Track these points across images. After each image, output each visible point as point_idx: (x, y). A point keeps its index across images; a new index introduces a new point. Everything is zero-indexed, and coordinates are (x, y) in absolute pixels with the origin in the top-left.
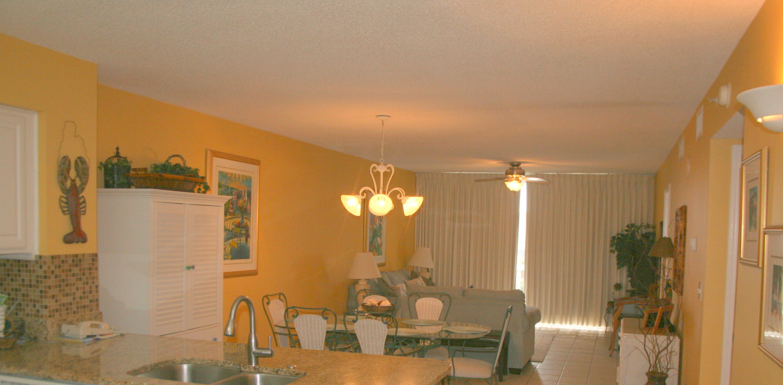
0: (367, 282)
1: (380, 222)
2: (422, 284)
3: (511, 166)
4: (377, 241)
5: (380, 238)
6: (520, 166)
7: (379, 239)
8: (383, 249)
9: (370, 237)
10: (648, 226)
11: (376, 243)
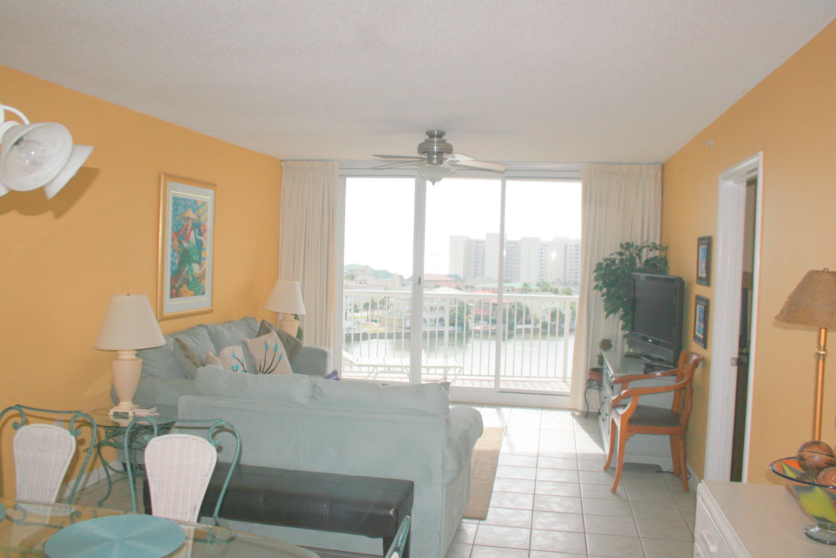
0: (136, 355)
1: (199, 237)
2: (276, 346)
3: (427, 137)
4: (192, 270)
5: (200, 264)
6: (444, 137)
7: (196, 267)
8: (207, 283)
9: (173, 263)
10: (654, 247)
11: (190, 273)
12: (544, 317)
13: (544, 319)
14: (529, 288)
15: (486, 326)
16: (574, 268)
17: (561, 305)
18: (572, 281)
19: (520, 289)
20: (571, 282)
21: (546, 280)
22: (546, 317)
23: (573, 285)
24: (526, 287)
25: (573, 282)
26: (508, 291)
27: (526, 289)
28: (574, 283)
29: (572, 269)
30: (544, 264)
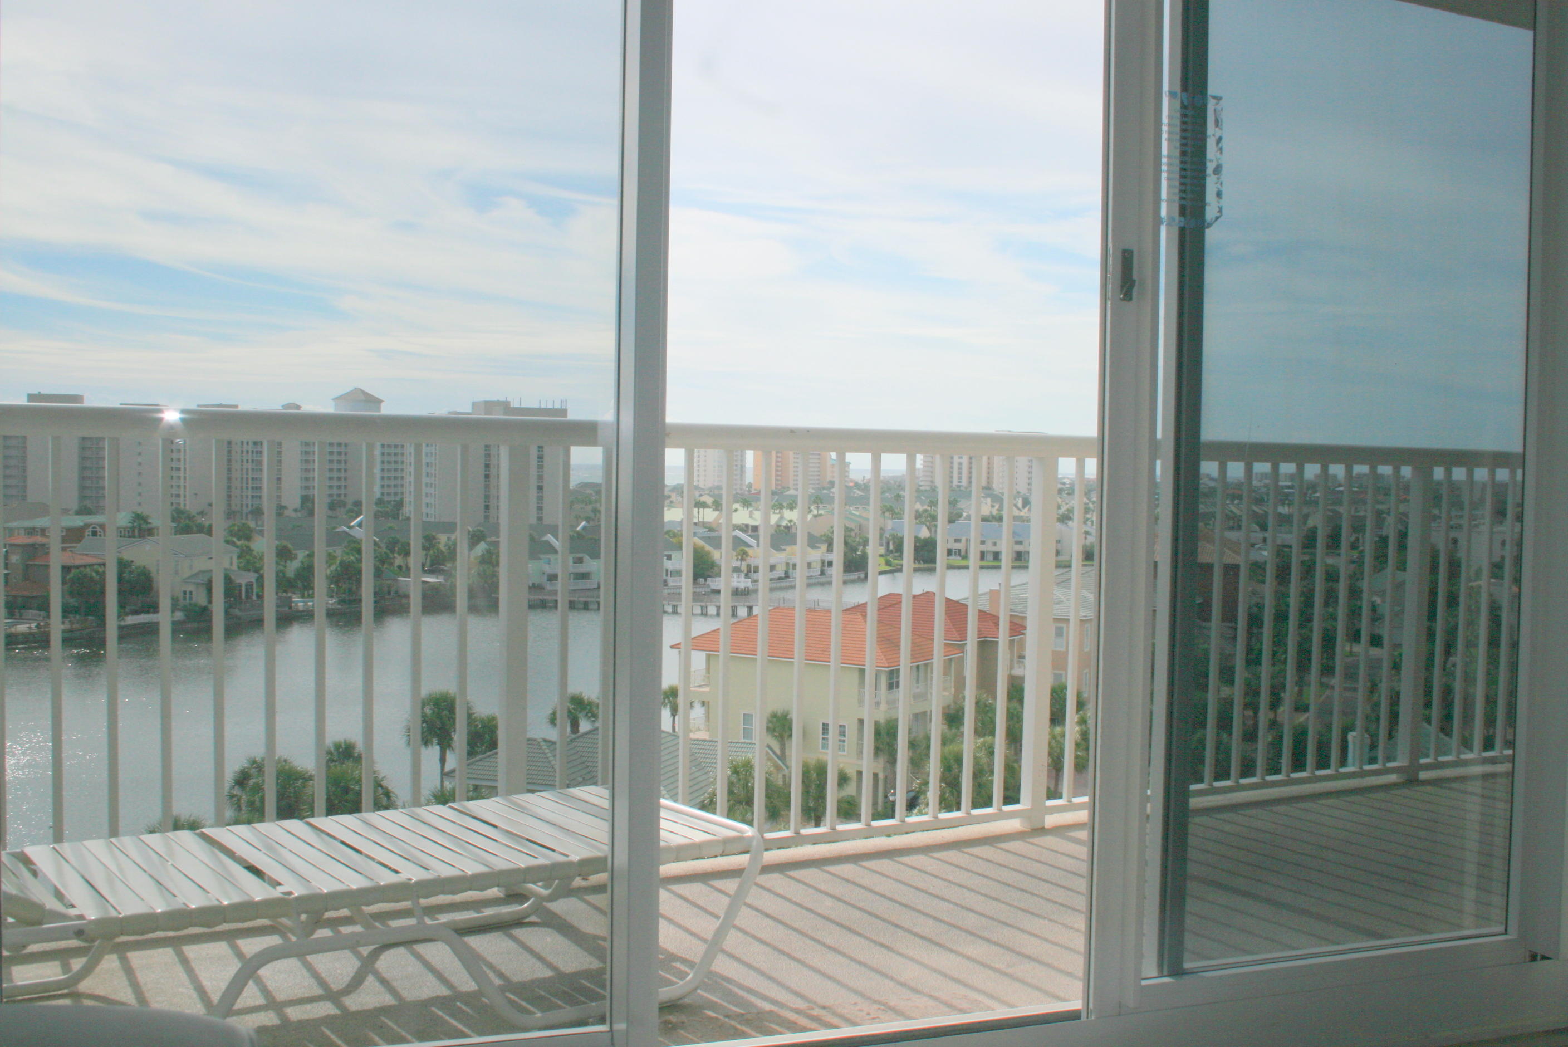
12: (191, 593)
13: (191, 598)
14: (149, 526)
15: (42, 624)
16: (250, 476)
17: (231, 564)
18: (247, 506)
19: (125, 528)
20: (245, 510)
21: (185, 505)
22: (194, 593)
23: (250, 516)
24: (142, 522)
25: (250, 508)
26: (94, 534)
27: (140, 529)
28: (252, 512)
29: (247, 478)
30: (179, 469)
